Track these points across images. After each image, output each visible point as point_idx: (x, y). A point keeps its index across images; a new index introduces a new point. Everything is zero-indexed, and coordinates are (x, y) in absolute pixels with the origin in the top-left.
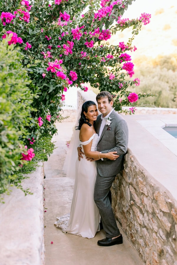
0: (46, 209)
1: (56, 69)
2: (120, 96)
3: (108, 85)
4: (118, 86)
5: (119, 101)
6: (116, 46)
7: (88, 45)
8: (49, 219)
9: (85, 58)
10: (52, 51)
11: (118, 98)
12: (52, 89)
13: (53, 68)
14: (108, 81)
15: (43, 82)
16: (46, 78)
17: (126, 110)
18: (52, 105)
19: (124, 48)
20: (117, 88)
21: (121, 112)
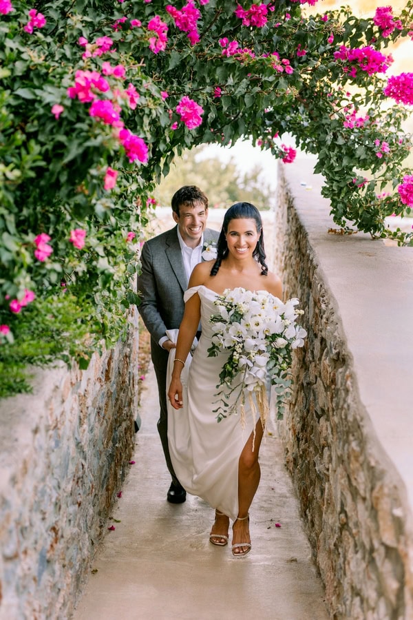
0: (115, 520)
1: (94, 93)
2: (379, 184)
3: (340, 147)
4: (374, 149)
5: (373, 199)
6: (366, 19)
7: (249, 19)
8: (113, 552)
9: (230, 61)
10: (117, 35)
11: (371, 188)
12: (74, 151)
13: (85, 89)
14: (341, 134)
15: (55, 130)
16: (66, 118)
17: (399, 230)
18: (79, 199)
19: (391, 27)
20: (370, 157)
21: (383, 236)
